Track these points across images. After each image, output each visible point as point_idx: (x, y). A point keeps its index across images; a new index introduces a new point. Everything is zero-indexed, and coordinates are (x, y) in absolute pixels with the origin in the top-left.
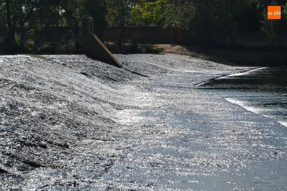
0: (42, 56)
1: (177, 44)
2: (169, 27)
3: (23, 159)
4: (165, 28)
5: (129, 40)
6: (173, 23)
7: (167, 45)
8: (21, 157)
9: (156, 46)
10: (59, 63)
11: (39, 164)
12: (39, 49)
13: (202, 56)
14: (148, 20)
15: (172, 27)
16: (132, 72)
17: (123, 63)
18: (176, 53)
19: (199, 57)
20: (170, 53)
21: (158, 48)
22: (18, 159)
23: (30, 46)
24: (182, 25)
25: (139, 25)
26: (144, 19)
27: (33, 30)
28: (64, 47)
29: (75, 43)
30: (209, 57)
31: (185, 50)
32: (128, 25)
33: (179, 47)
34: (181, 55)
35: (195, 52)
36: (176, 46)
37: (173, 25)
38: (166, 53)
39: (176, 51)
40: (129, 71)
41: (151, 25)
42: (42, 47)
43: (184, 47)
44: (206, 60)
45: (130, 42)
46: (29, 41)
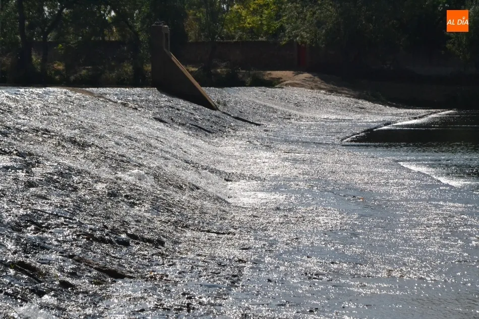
0: (87, 89)
1: (303, 71)
3: (96, 264)
4: (284, 43)
5: (224, 64)
6: (297, 36)
7: (288, 72)
8: (92, 261)
9: (269, 74)
10: (116, 102)
11: (123, 273)
12: (72, 78)
13: (346, 90)
14: (255, 30)
15: (297, 42)
16: (233, 117)
17: (219, 103)
18: (302, 86)
19: (341, 93)
20: (293, 85)
21: (272, 78)
22: (88, 264)
23: (58, 72)
24: (313, 39)
25: (240, 38)
26: (248, 29)
27: (62, 46)
28: (114, 75)
29: (133, 68)
30: (357, 93)
31: (317, 81)
32: (222, 38)
33: (306, 75)
34: (312, 88)
35: (333, 85)
36: (303, 73)
37: (298, 38)
38: (286, 85)
39: (302, 82)
40: (230, 115)
41: (260, 38)
42: (78, 75)
43: (315, 76)
44: (353, 98)
45: (226, 67)
46: (56, 65)
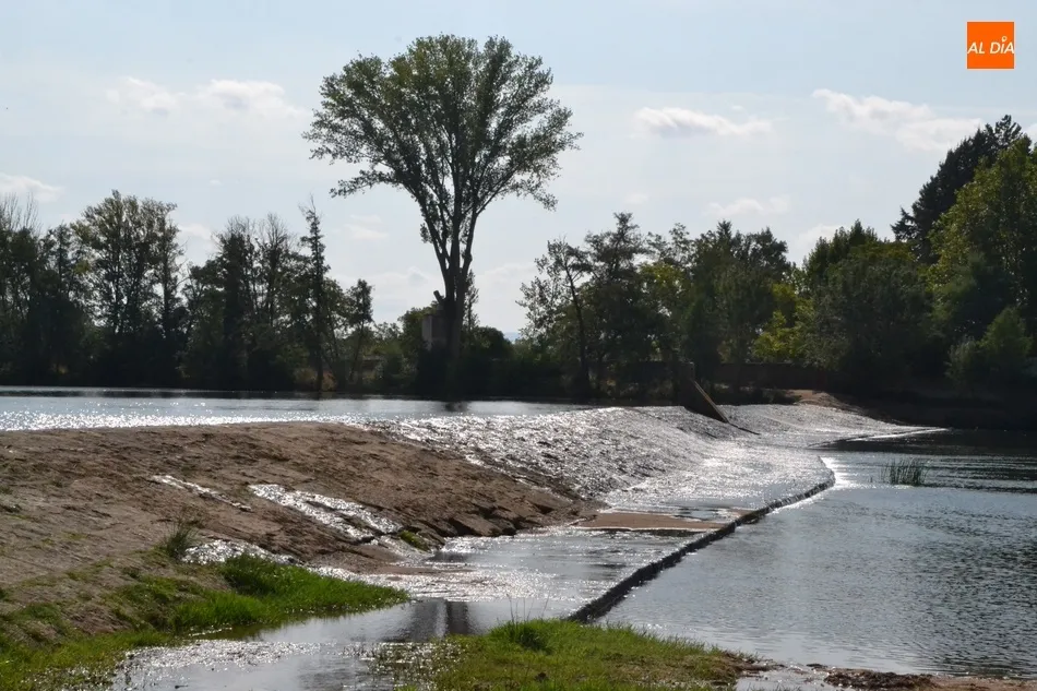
1: (821, 391)
2: (810, 366)
4: (805, 366)
5: (752, 383)
6: (815, 361)
7: (807, 391)
9: (790, 392)
12: (622, 393)
14: (781, 354)
15: (815, 366)
18: (817, 404)
20: (809, 403)
23: (610, 388)
24: (829, 364)
25: (768, 360)
26: (775, 353)
27: (614, 366)
28: (657, 391)
32: (751, 360)
33: (824, 394)
36: (821, 393)
37: (816, 363)
38: (802, 402)
39: (818, 400)
40: (736, 426)
41: (785, 361)
43: (831, 395)
45: (754, 385)
